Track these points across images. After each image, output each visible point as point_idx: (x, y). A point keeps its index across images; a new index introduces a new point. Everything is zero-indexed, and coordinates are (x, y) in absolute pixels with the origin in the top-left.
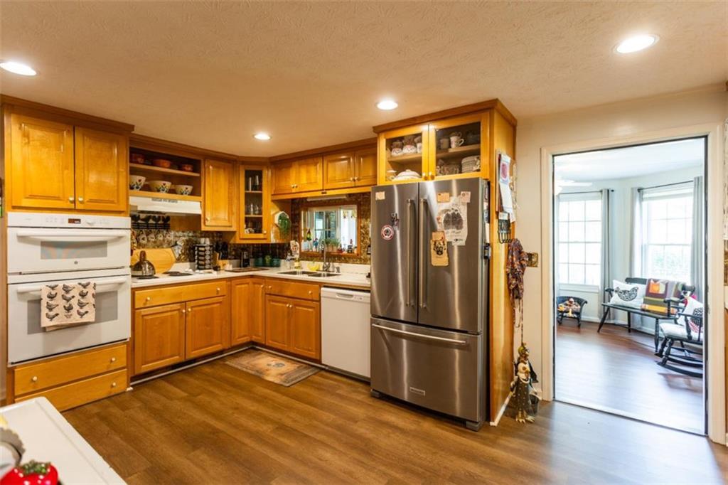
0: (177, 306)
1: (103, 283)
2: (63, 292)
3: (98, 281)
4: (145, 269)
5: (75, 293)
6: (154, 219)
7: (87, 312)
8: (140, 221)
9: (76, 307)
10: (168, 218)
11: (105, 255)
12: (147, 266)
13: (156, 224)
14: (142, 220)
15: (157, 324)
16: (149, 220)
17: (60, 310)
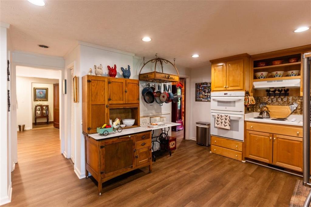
0: (268, 135)
1: (234, 116)
2: (221, 117)
3: (231, 115)
4: (264, 115)
5: (223, 118)
6: (279, 90)
7: (227, 125)
8: (270, 92)
9: (224, 123)
10: (288, 90)
11: (235, 106)
12: (265, 113)
13: (280, 93)
14: (272, 92)
15: (256, 139)
16: (275, 92)
17: (219, 122)
